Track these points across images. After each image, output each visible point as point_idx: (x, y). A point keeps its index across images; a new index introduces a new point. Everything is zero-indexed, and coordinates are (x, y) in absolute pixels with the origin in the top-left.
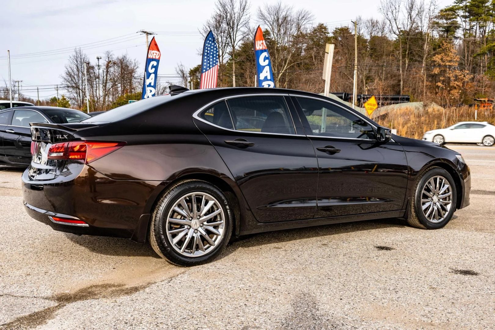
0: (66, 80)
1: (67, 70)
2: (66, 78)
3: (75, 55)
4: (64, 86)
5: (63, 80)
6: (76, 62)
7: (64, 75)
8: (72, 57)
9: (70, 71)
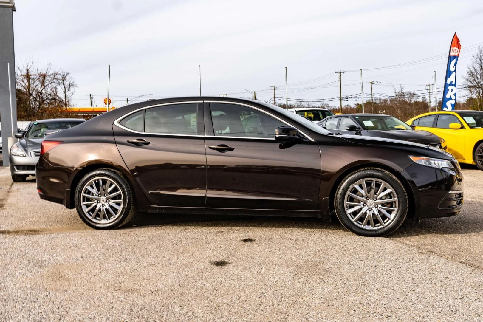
0: (468, 80)
1: (469, 70)
2: (468, 78)
3: (479, 53)
4: (465, 86)
5: (465, 80)
6: (479, 61)
7: (467, 76)
8: (475, 56)
9: (473, 71)
